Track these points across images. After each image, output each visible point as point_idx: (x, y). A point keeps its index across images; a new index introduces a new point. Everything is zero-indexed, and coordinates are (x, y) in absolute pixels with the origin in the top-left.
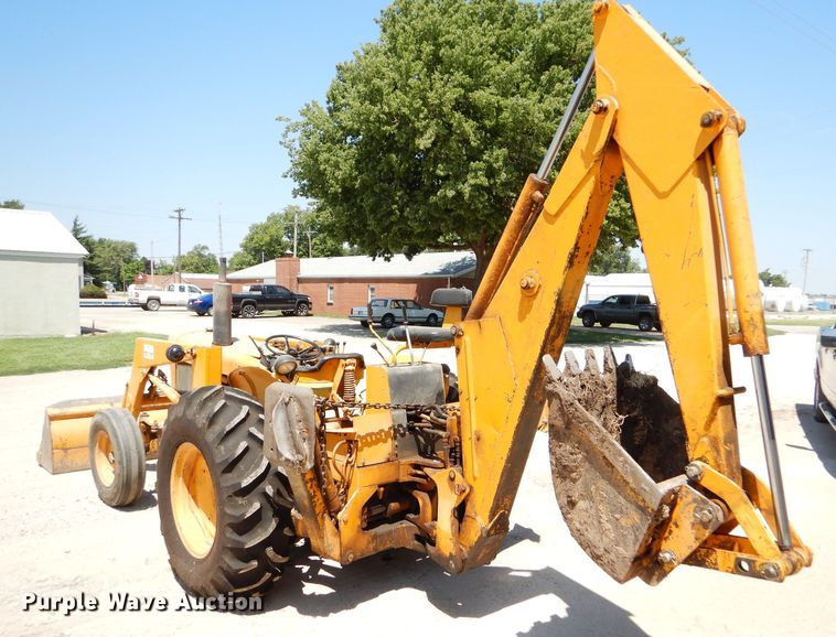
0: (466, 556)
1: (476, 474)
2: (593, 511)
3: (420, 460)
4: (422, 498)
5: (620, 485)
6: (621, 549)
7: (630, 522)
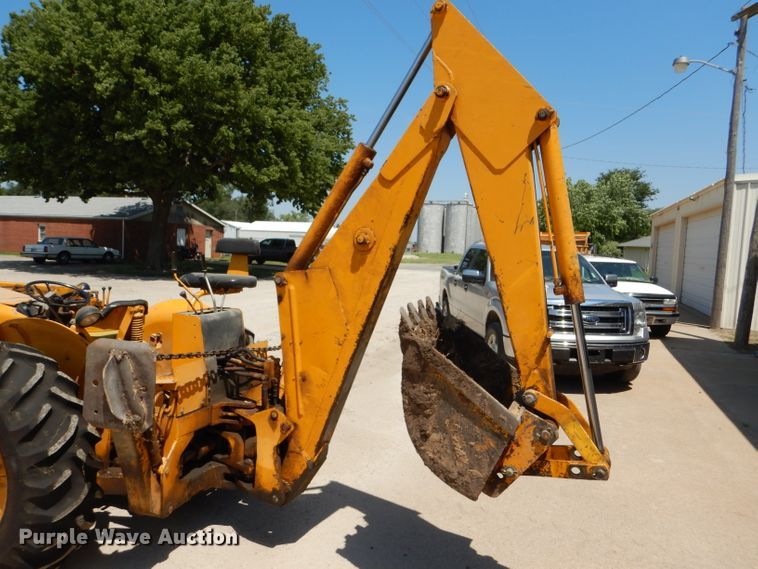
0: (290, 488)
1: (302, 412)
2: (446, 442)
3: (231, 402)
4: (233, 439)
5: (476, 416)
6: (475, 471)
7: (485, 447)
